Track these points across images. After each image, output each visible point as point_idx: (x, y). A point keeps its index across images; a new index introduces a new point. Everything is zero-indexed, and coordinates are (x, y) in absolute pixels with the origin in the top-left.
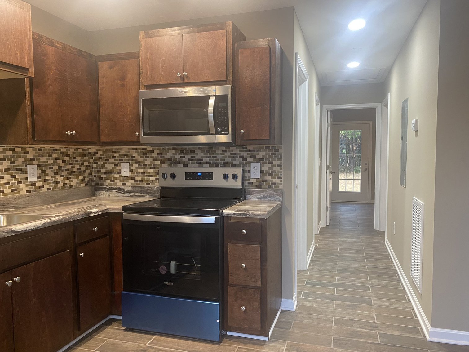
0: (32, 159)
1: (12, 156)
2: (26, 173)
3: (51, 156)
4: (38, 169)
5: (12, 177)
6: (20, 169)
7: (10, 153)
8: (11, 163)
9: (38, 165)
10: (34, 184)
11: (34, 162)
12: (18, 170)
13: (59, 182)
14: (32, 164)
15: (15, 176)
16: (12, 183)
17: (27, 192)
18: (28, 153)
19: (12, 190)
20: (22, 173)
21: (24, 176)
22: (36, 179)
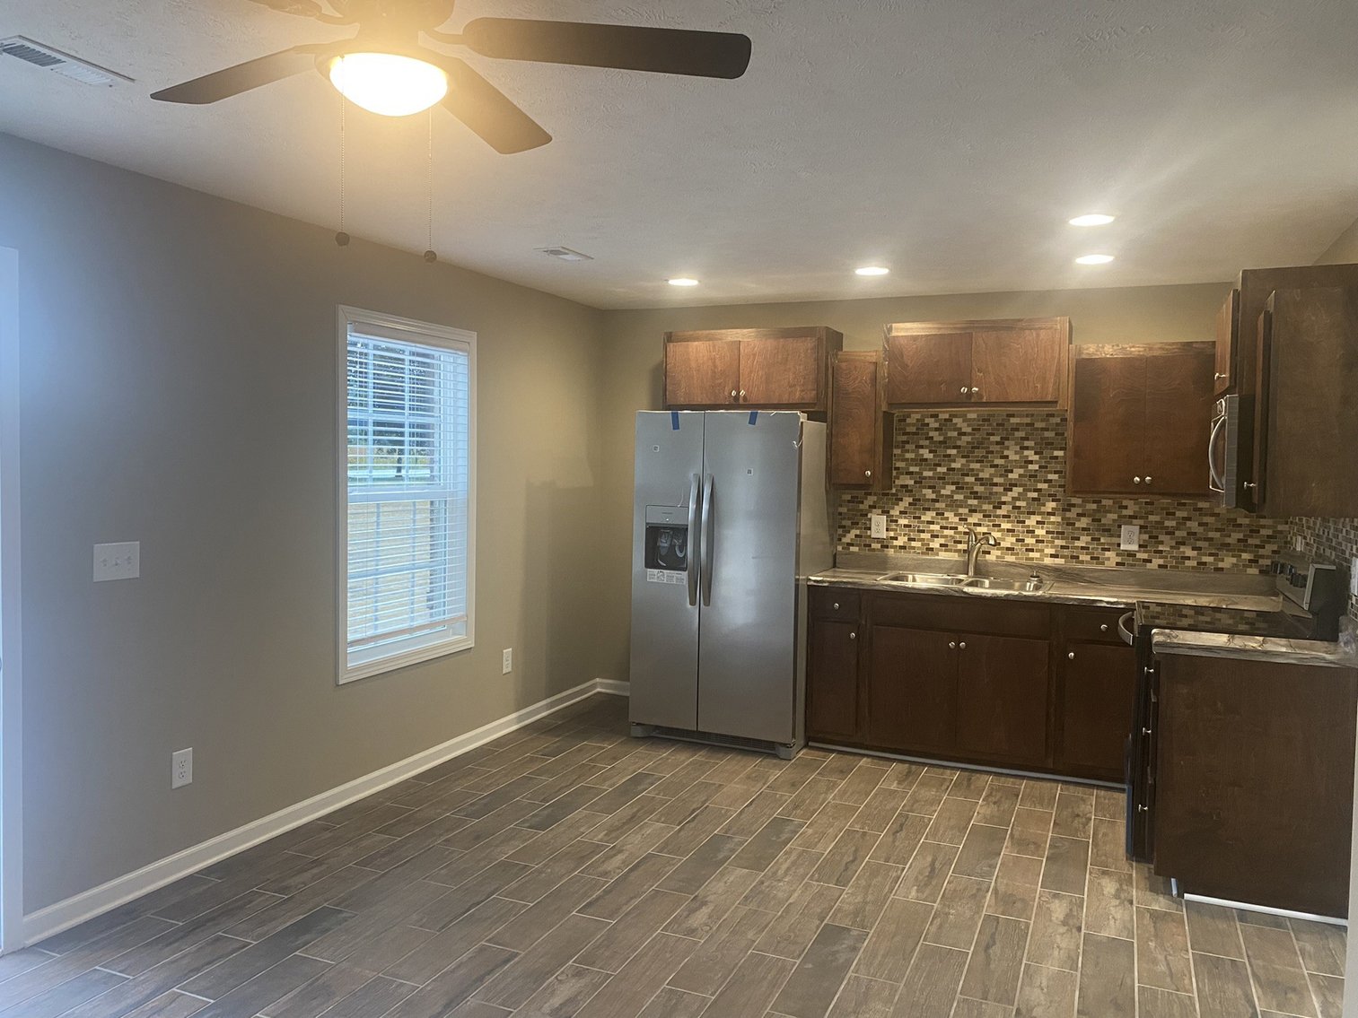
0: (1134, 517)
1: (1098, 511)
2: (1119, 536)
3: (1174, 514)
4: (1140, 533)
5: (1093, 539)
6: (1109, 530)
7: (1094, 506)
8: (1093, 520)
9: (1141, 527)
10: (1131, 554)
11: (1134, 521)
12: (1104, 530)
13: (1189, 558)
14: (1131, 524)
15: (1099, 539)
16: (1093, 549)
17: (1118, 564)
18: (1126, 507)
19: (1092, 558)
20: (1112, 536)
21: (1115, 540)
22: (1135, 547)
